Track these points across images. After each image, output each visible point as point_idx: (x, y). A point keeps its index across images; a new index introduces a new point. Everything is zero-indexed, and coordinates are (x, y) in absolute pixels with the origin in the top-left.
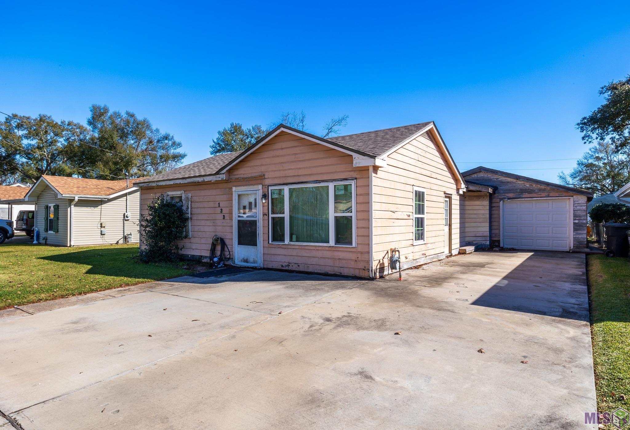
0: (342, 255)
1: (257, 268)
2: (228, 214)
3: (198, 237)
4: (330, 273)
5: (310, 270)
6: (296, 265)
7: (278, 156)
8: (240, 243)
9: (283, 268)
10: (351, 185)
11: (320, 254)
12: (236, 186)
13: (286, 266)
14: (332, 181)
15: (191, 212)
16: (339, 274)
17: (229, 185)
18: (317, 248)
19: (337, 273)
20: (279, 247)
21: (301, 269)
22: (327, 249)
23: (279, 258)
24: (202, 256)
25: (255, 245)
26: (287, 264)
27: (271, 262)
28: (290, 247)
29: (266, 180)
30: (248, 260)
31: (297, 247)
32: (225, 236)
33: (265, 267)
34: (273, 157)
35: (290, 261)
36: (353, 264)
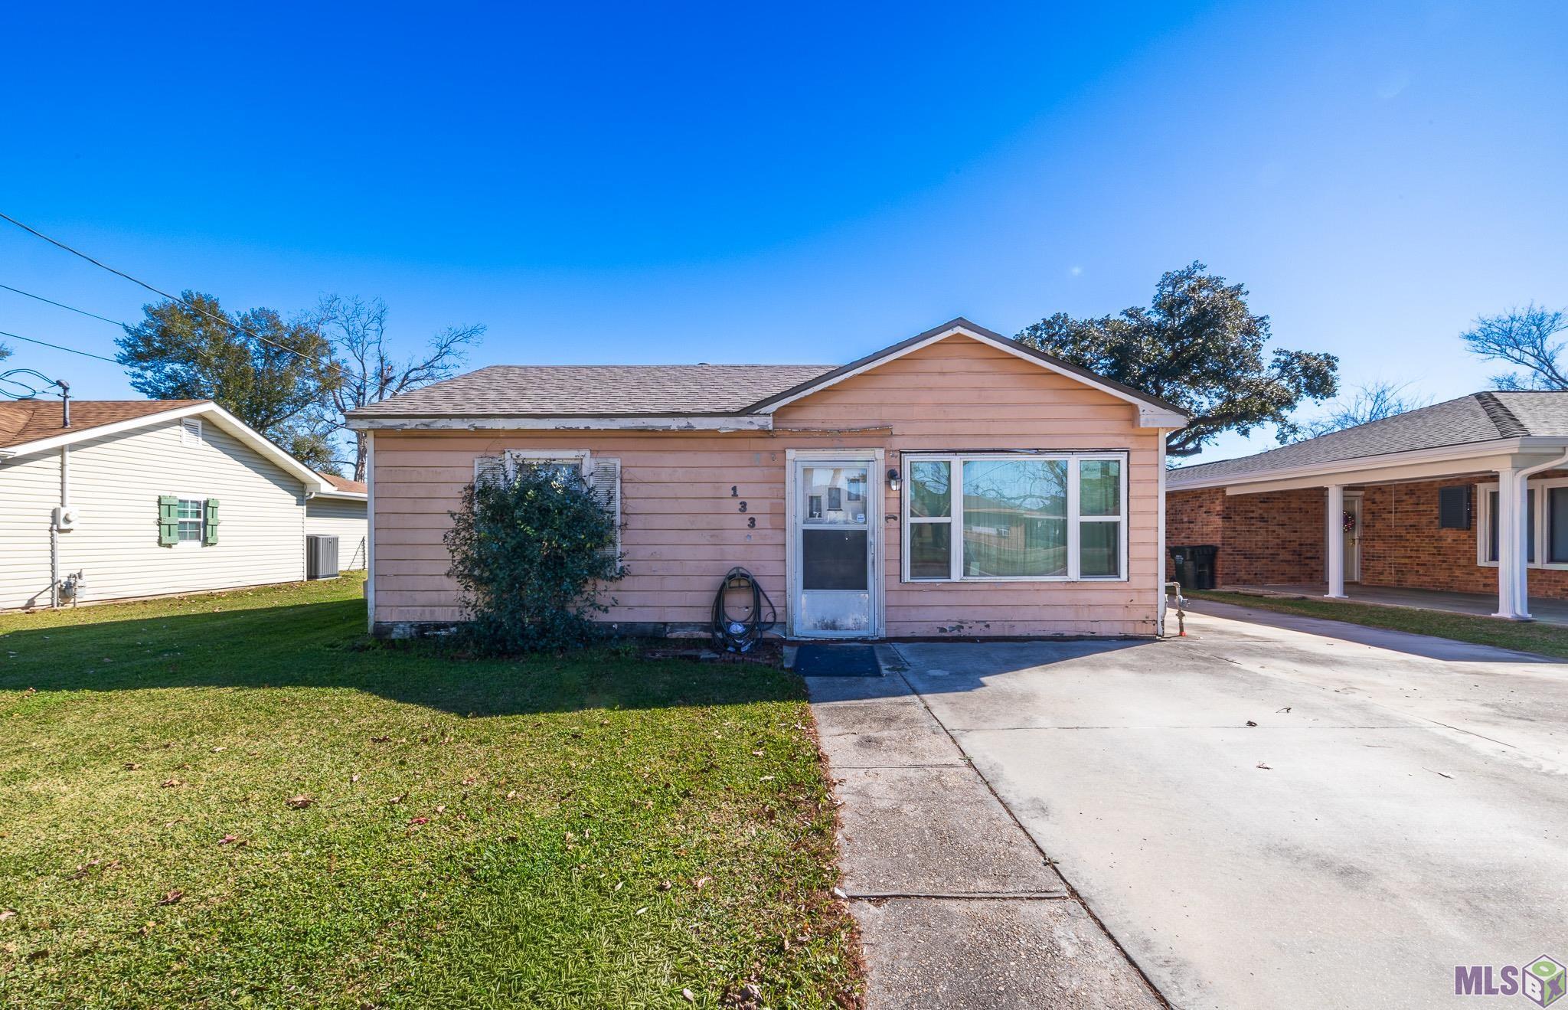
0: (1095, 597)
1: (870, 639)
2: (768, 516)
3: (652, 573)
4: (1067, 634)
5: (1017, 633)
6: (982, 625)
7: (931, 389)
8: (808, 585)
9: (943, 634)
10: (1119, 461)
11: (1042, 599)
12: (796, 448)
13: (953, 629)
14: (1077, 452)
15: (622, 507)
16: (1089, 634)
17: (775, 444)
18: (1037, 587)
19: (1084, 634)
20: (933, 588)
21: (995, 631)
22: (1062, 587)
23: (932, 614)
24: (665, 624)
25: (864, 588)
26: (954, 625)
27: (908, 624)
28: (965, 587)
29: (896, 439)
30: (838, 624)
31: (986, 587)
32: (758, 569)
33: (892, 634)
34: (915, 389)
35: (964, 618)
36: (1120, 614)
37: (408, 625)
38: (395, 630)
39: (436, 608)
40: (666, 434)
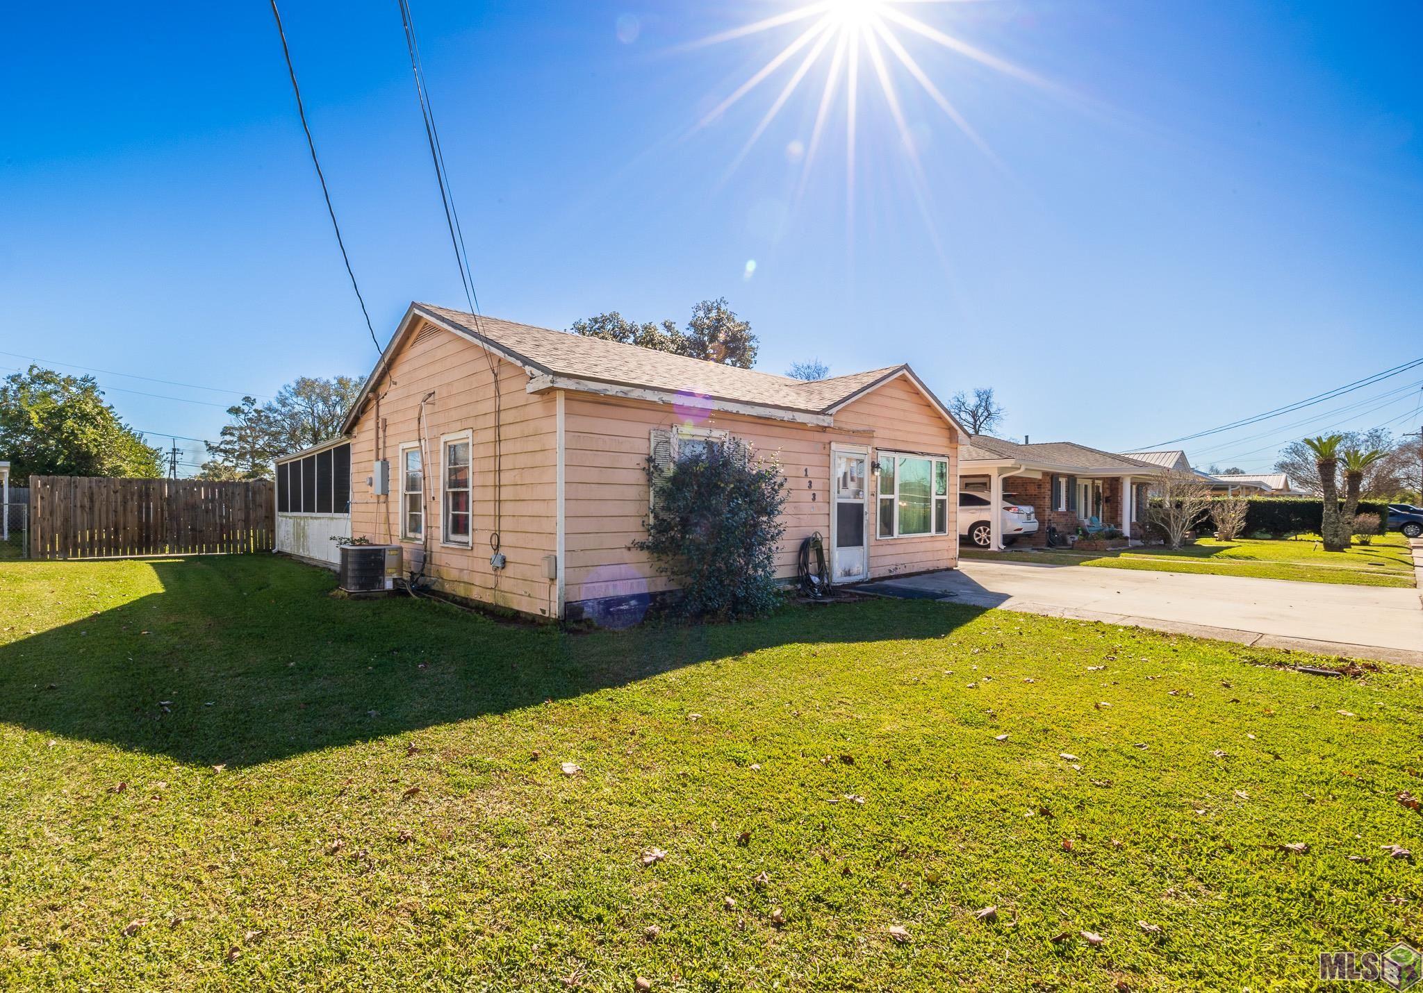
0: (939, 545)
1: (865, 581)
2: (822, 491)
4: (930, 569)
5: (914, 570)
8: (839, 543)
9: (892, 574)
10: (946, 463)
11: (922, 547)
12: (837, 442)
13: (894, 570)
14: (936, 455)
16: (937, 568)
17: (830, 438)
19: (934, 568)
20: (887, 543)
21: (908, 570)
22: (929, 540)
23: (886, 561)
25: (862, 545)
26: (895, 567)
27: (877, 568)
28: (899, 542)
29: (875, 440)
30: (850, 572)
31: (918, 540)
32: (820, 533)
33: (872, 576)
34: (886, 407)
35: (898, 563)
37: (596, 602)
38: (586, 609)
39: (618, 582)
40: (782, 423)
